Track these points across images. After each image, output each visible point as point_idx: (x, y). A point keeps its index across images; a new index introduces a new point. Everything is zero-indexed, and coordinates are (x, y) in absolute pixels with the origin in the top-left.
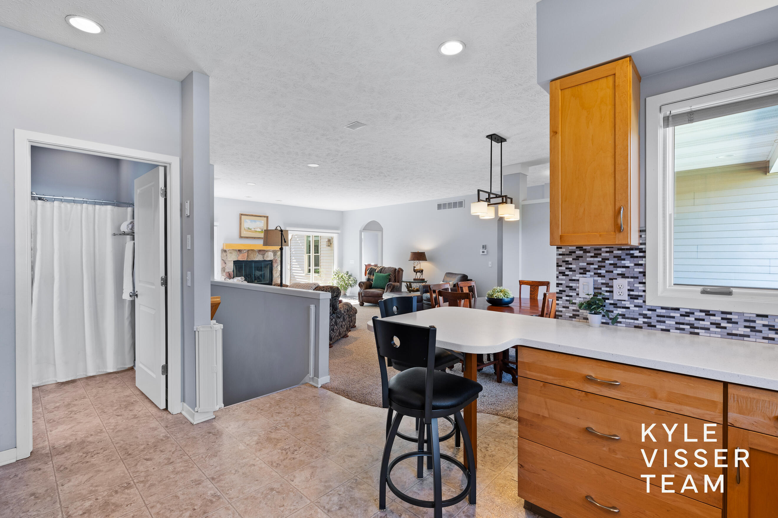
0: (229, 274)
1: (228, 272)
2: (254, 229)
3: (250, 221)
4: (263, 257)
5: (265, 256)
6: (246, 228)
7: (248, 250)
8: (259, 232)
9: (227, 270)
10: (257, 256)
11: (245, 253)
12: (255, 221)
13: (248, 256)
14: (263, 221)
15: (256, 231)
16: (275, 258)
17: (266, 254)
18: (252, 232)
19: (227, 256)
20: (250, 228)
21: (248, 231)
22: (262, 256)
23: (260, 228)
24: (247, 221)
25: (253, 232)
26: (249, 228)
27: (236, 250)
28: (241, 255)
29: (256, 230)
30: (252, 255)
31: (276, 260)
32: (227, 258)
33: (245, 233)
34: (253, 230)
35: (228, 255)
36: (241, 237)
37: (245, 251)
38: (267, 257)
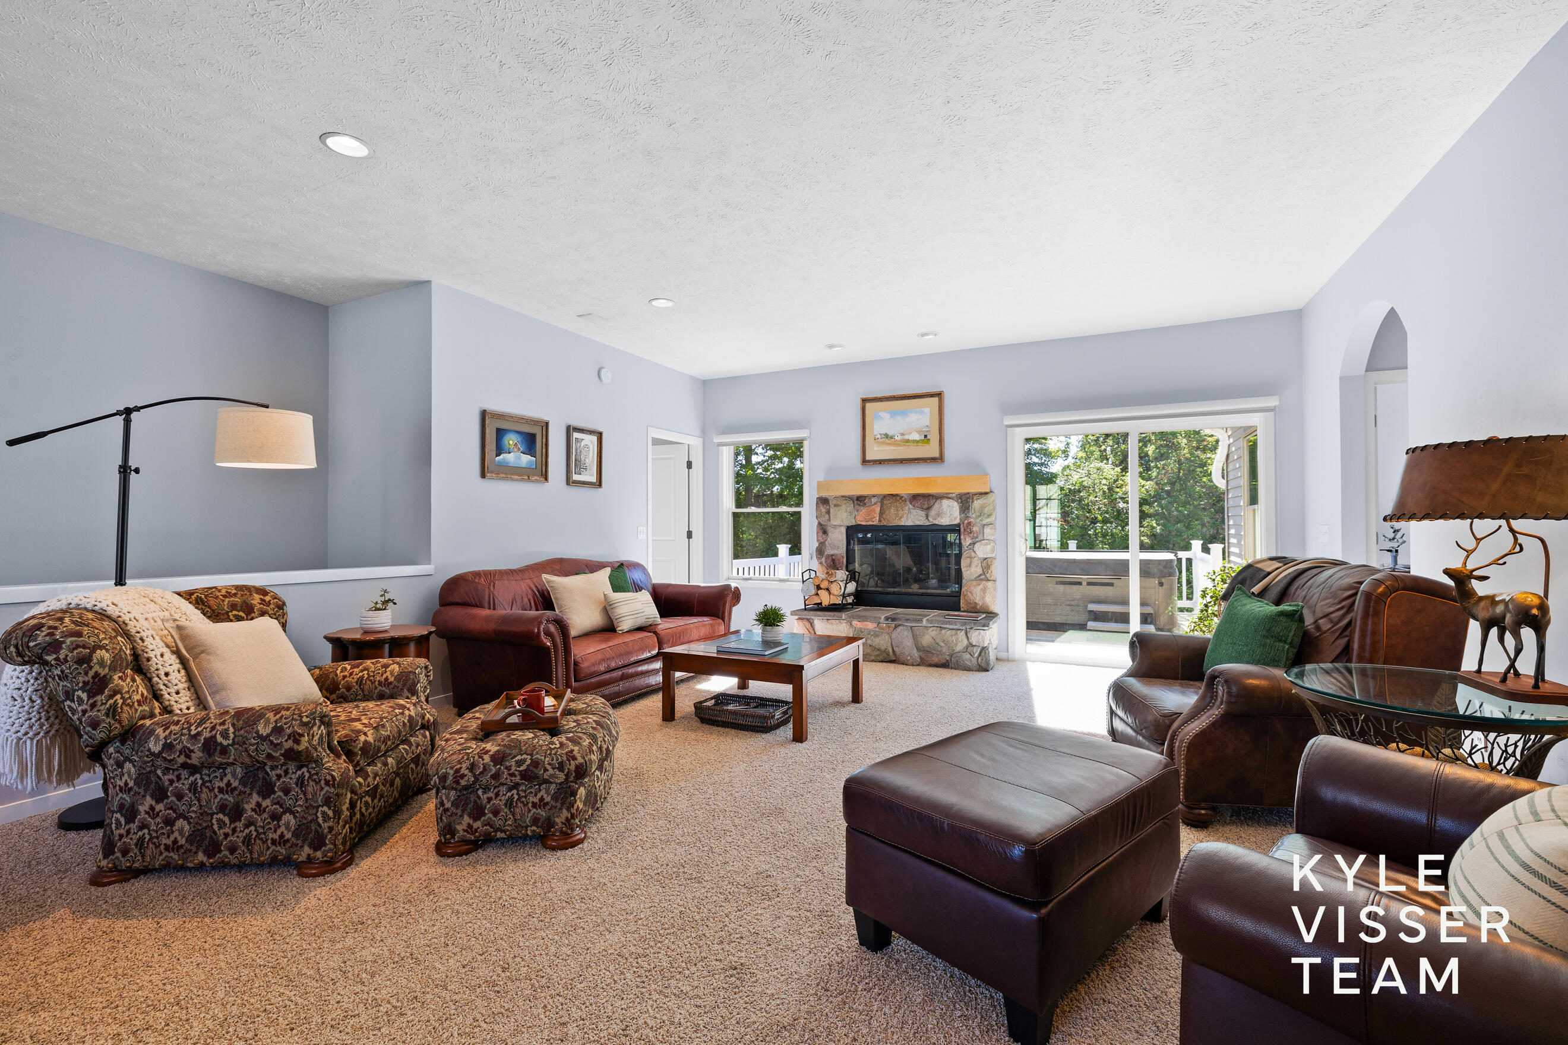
0: (833, 560)
1: (832, 555)
2: (902, 434)
3: (888, 416)
4: (927, 516)
5: (932, 513)
6: (879, 436)
7: (885, 497)
8: (918, 442)
9: (829, 551)
10: (909, 512)
11: (875, 504)
12: (904, 413)
13: (881, 513)
14: (927, 410)
15: (908, 441)
16: (967, 517)
17: (936, 506)
18: (897, 444)
19: (828, 512)
20: (890, 433)
21: (883, 443)
22: (923, 513)
23: (918, 432)
24: (882, 414)
25: (899, 445)
26: (887, 436)
27: (850, 498)
28: (863, 510)
29: (906, 437)
30: (892, 510)
31: (969, 523)
32: (829, 520)
33: (875, 449)
34: (899, 438)
35: (831, 511)
36: (865, 462)
37: (874, 500)
38: (939, 515)
